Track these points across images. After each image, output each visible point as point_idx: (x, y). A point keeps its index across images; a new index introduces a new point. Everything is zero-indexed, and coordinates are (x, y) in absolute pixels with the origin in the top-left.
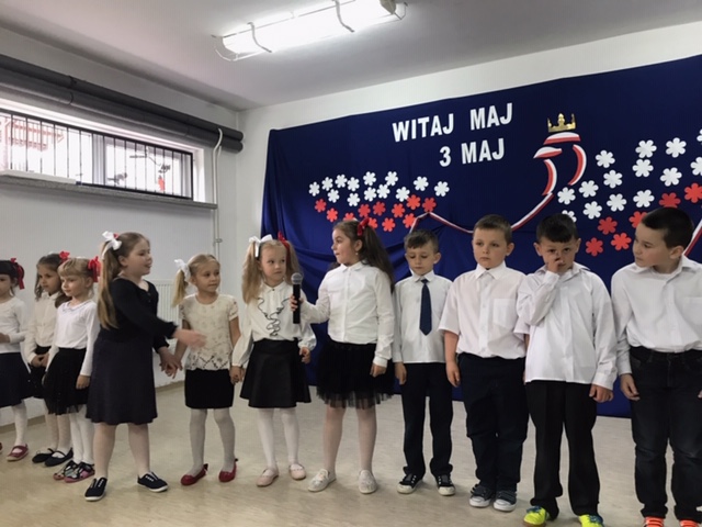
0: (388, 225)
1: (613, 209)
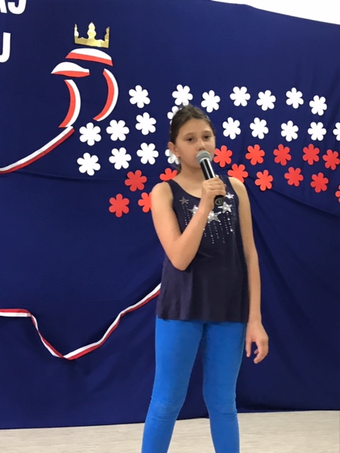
1: (144, 161)
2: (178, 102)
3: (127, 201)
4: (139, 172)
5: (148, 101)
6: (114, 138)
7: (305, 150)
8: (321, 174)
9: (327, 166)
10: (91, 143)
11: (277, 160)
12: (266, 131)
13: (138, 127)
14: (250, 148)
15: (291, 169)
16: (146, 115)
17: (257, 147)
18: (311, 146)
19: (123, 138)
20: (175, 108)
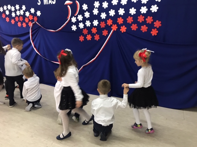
0: (24, 25)
1: (87, 26)
2: (95, 7)
3: (83, 37)
4: (86, 29)
5: (87, 8)
6: (79, 20)
7: (139, 17)
8: (145, 26)
9: (147, 22)
10: (74, 22)
11: (128, 22)
12: (124, 12)
13: (85, 16)
14: (118, 19)
15: (133, 25)
16: (87, 12)
17: (121, 18)
18: (141, 16)
19: (81, 20)
20: (95, 9)
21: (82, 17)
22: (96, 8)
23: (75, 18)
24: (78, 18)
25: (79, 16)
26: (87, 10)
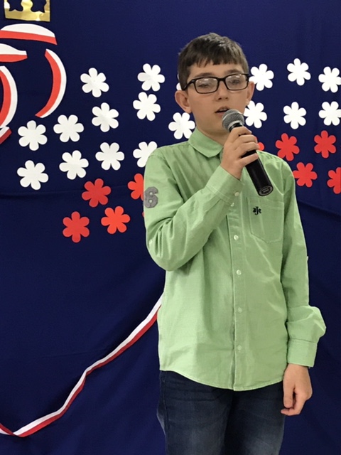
1: (105, 166)
2: (145, 87)
3: (86, 221)
4: (99, 182)
5: (106, 88)
6: (64, 139)
7: (317, 139)
10: (34, 147)
12: (264, 117)
13: (95, 122)
15: (300, 165)
16: (105, 106)
18: (324, 133)
19: (76, 138)
20: (142, 95)
21: (81, 128)
22: (150, 92)
23: (42, 128)
24: (57, 129)
25: (62, 118)
26: (105, 97)
